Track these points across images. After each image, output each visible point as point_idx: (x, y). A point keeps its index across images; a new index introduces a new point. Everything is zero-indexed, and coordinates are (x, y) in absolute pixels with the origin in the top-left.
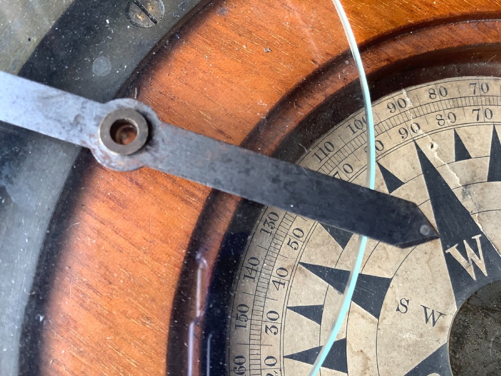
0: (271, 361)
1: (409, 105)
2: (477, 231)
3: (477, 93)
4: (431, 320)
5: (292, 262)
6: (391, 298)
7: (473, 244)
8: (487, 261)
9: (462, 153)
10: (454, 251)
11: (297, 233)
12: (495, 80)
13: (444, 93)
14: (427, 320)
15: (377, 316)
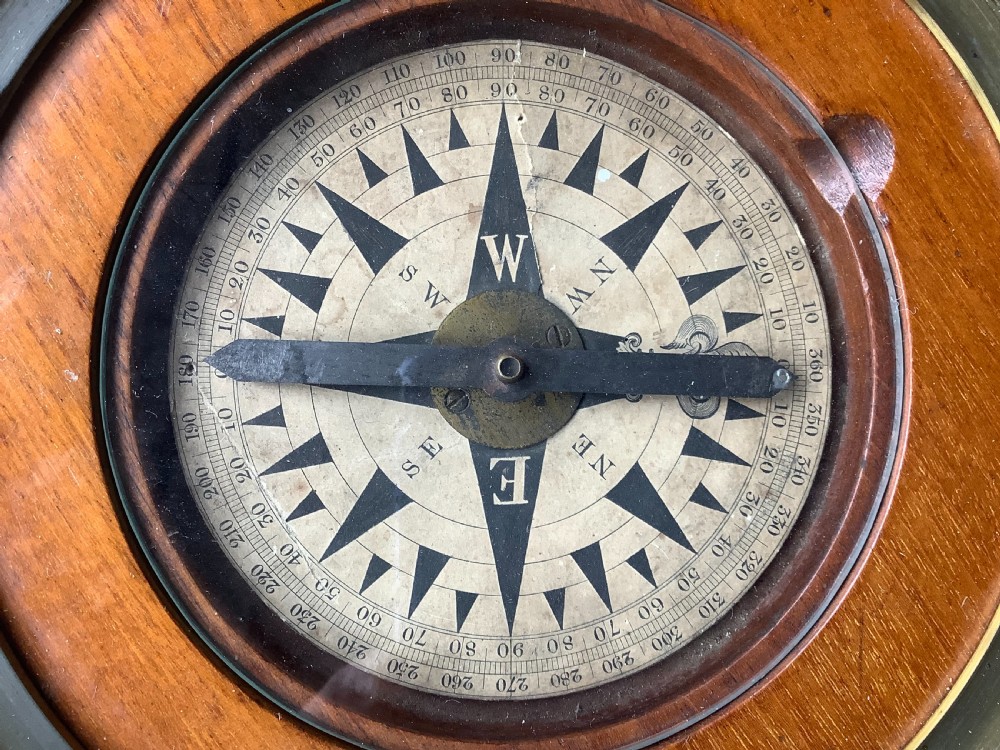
0: (242, 267)
1: (517, 61)
2: (526, 230)
3: (603, 81)
4: (432, 300)
5: (307, 177)
6: (399, 259)
7: (514, 242)
8: (521, 266)
9: (550, 140)
10: (490, 241)
11: (328, 149)
12: (634, 74)
13: (564, 64)
14: (428, 298)
15: (376, 272)
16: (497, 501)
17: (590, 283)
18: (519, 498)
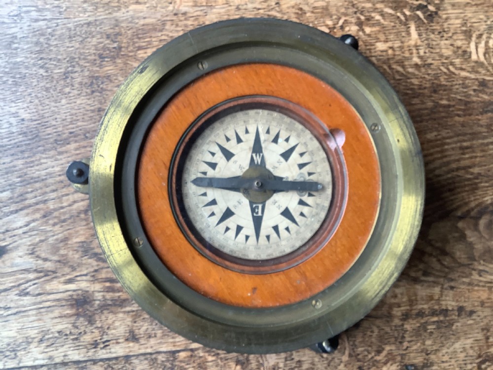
0: (198, 160)
1: (261, 114)
2: (262, 152)
3: (280, 119)
4: (240, 168)
5: (213, 140)
6: (233, 159)
7: (260, 155)
8: (261, 161)
9: (268, 132)
10: (254, 155)
11: (218, 134)
12: (287, 117)
13: (271, 115)
15: (228, 161)
16: (255, 215)
17: (277, 165)
18: (260, 214)
